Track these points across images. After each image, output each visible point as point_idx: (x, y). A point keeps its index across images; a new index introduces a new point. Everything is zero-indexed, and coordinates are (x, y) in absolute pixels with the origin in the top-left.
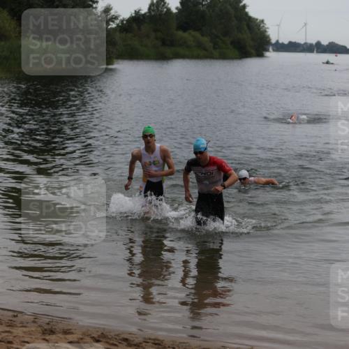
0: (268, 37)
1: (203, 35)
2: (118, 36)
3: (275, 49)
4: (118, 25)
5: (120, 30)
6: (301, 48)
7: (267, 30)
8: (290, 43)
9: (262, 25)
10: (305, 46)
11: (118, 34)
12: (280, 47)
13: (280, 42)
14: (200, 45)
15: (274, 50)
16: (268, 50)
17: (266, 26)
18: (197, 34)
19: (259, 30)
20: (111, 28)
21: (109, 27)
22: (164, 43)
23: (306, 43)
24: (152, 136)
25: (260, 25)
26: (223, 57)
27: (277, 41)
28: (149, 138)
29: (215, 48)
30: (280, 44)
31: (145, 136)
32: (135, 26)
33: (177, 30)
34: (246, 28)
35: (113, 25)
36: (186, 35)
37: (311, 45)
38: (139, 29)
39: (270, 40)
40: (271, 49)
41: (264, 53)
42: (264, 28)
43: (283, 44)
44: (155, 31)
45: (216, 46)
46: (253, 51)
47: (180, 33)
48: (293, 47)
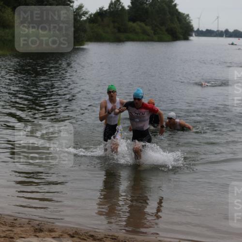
0: (192, 26)
1: (146, 25)
2: (87, 25)
3: (196, 34)
4: (87, 18)
5: (89, 21)
6: (215, 34)
7: (191, 21)
8: (207, 30)
9: (187, 18)
10: (217, 33)
11: (88, 24)
12: (200, 33)
13: (200, 29)
14: (144, 32)
15: (196, 36)
16: (192, 36)
17: (191, 19)
18: (143, 24)
19: (186, 21)
20: (83, 20)
21: (82, 19)
22: (119, 31)
23: (218, 31)
24: (114, 92)
25: (186, 18)
26: (161, 40)
27: (198, 29)
28: (112, 93)
29: (155, 34)
30: (200, 31)
31: (109, 92)
32: (99, 18)
33: (129, 21)
34: (176, 20)
35: (84, 18)
36: (135, 25)
37: (222, 32)
38: (102, 20)
39: (193, 28)
40: (194, 35)
41: (189, 37)
42: (189, 20)
43: (202, 31)
44: (114, 22)
45: (155, 33)
46: (181, 36)
47: (131, 24)
48: (209, 33)
